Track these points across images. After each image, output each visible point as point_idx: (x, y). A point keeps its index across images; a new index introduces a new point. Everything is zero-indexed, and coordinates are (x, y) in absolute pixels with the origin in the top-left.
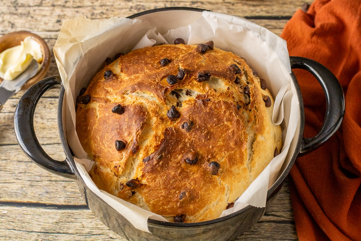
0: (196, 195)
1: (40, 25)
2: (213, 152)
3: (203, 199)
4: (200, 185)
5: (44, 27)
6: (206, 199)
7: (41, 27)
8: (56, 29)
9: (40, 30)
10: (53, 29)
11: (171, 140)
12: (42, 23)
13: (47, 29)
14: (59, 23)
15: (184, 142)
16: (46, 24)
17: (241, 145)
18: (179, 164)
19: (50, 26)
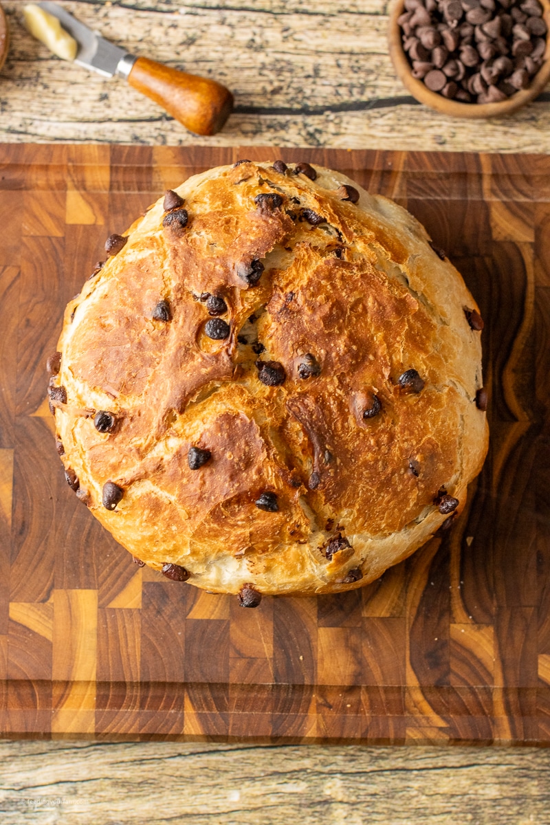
0: (430, 447)
1: (64, 105)
2: (382, 361)
3: (444, 438)
4: (420, 426)
5: (71, 110)
6: (446, 432)
7: (64, 110)
8: (99, 116)
9: (63, 118)
10: (92, 117)
11: (312, 415)
12: (69, 101)
13: (80, 116)
14: (106, 101)
15: (330, 394)
16: (76, 102)
17: (405, 305)
18: (361, 434)
19: (85, 110)
